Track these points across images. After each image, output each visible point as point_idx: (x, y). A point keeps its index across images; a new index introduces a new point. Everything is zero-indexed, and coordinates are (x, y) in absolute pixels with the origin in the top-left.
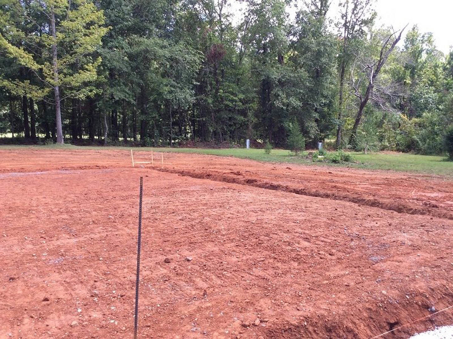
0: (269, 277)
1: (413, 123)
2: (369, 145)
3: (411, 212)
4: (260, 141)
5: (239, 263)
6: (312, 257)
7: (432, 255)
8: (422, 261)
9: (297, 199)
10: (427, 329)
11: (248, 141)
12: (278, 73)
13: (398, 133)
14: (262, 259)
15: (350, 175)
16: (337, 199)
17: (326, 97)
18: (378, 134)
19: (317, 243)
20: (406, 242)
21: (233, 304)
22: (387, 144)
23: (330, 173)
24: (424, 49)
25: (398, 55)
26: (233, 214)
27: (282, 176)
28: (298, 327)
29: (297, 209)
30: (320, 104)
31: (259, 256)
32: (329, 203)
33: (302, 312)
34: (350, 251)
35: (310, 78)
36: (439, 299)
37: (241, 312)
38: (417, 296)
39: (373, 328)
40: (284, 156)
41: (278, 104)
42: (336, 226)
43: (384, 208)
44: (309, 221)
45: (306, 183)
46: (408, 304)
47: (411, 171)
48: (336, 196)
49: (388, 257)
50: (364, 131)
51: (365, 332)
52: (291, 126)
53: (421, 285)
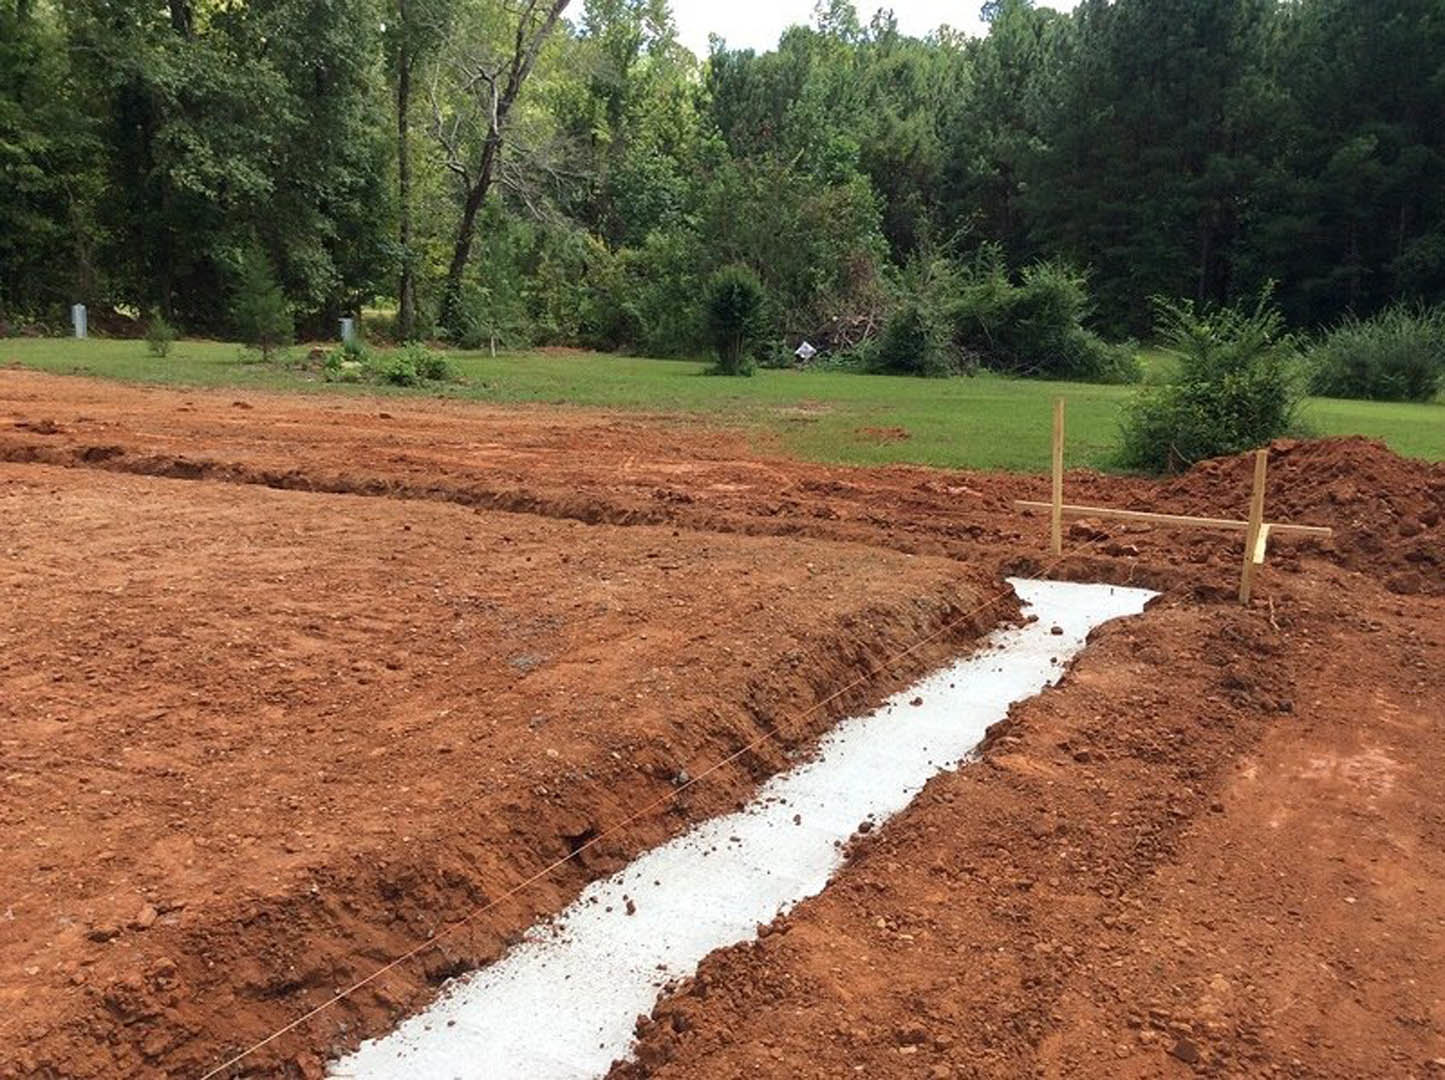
0: (183, 767)
1: (620, 265)
2: (503, 330)
3: (622, 520)
4: (126, 312)
5: (69, 737)
6: (333, 681)
7: (678, 633)
8: (653, 651)
9: (275, 504)
10: (670, 835)
11: (79, 311)
12: (174, 65)
13: (584, 294)
14: (156, 713)
15: (447, 420)
16: (409, 498)
17: (354, 165)
18: (524, 294)
19: (346, 638)
20: (610, 606)
21: (52, 876)
22: (553, 326)
23: (383, 416)
24: (641, 36)
25: (571, 49)
26: (34, 572)
27: (220, 430)
28: (290, 903)
29: (278, 538)
30: (335, 189)
31: (141, 704)
32: (383, 510)
33: (303, 855)
34: (451, 648)
35: (297, 98)
36: (697, 749)
37: (83, 896)
38: (641, 748)
39: (524, 862)
40: (224, 363)
41: (183, 177)
42: (407, 581)
43: (551, 515)
44: (320, 571)
45: (304, 452)
46: (618, 774)
47: (622, 406)
48: (406, 489)
49: (561, 652)
50: (483, 286)
51: (502, 876)
52: (240, 259)
53: (650, 719)
